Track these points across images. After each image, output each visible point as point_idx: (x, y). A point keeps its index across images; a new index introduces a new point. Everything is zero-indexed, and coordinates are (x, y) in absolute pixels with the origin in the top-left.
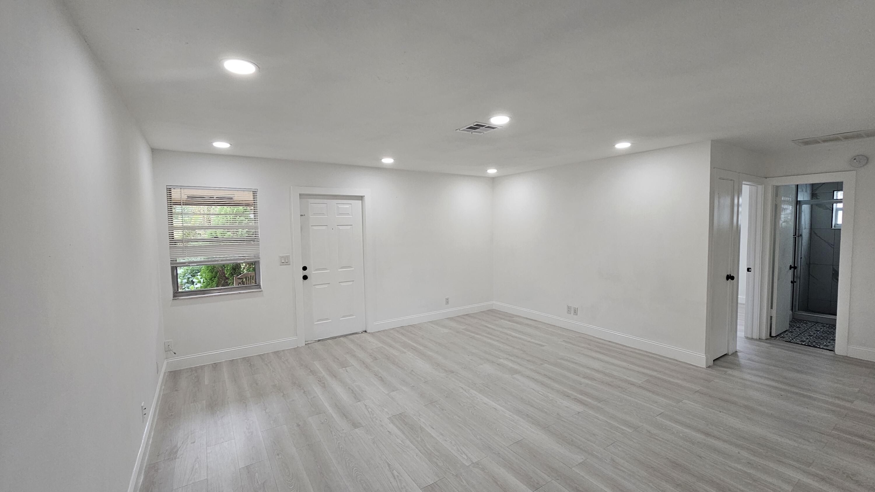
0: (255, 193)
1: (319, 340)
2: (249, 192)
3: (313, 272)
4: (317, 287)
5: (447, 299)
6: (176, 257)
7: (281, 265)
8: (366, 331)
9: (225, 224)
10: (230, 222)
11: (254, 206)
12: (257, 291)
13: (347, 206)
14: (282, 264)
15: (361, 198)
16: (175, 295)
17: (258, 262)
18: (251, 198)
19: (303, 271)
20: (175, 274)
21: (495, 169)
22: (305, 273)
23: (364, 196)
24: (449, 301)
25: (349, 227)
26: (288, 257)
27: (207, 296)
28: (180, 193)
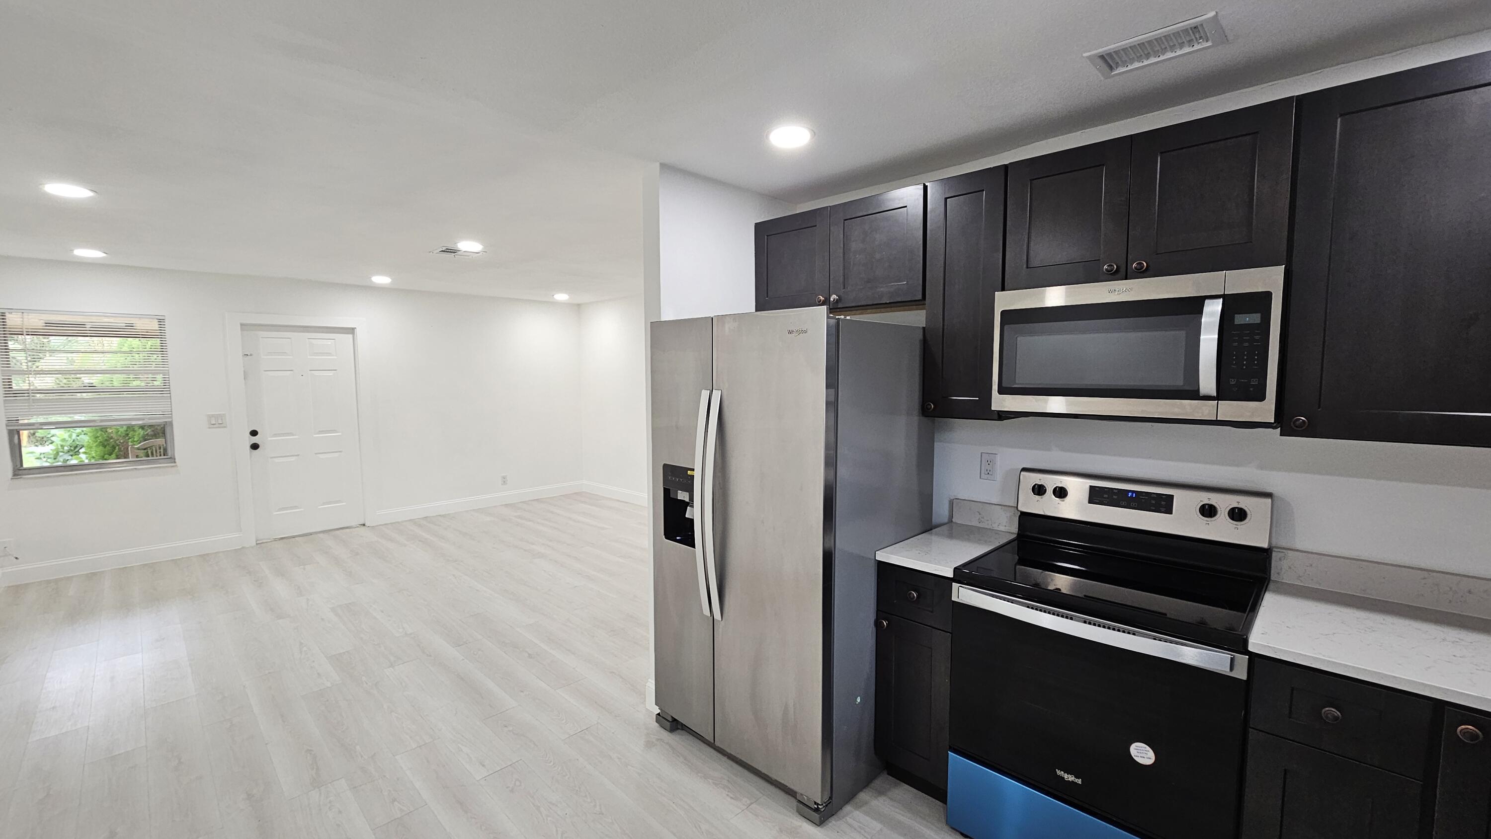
0: (161, 321)
1: (282, 538)
2: (151, 320)
3: (269, 439)
4: (277, 460)
5: (504, 478)
6: (18, 415)
7: (209, 428)
8: (364, 525)
9: (129, 367)
10: (139, 364)
11: (161, 338)
12: (166, 467)
13: (329, 342)
14: (212, 426)
15: (351, 331)
16: (16, 473)
17: (171, 423)
18: (156, 327)
19: (249, 437)
20: (16, 441)
21: (566, 293)
22: (255, 440)
23: (356, 328)
24: (507, 481)
25: (331, 373)
26: (221, 416)
27: (76, 474)
28: (21, 319)
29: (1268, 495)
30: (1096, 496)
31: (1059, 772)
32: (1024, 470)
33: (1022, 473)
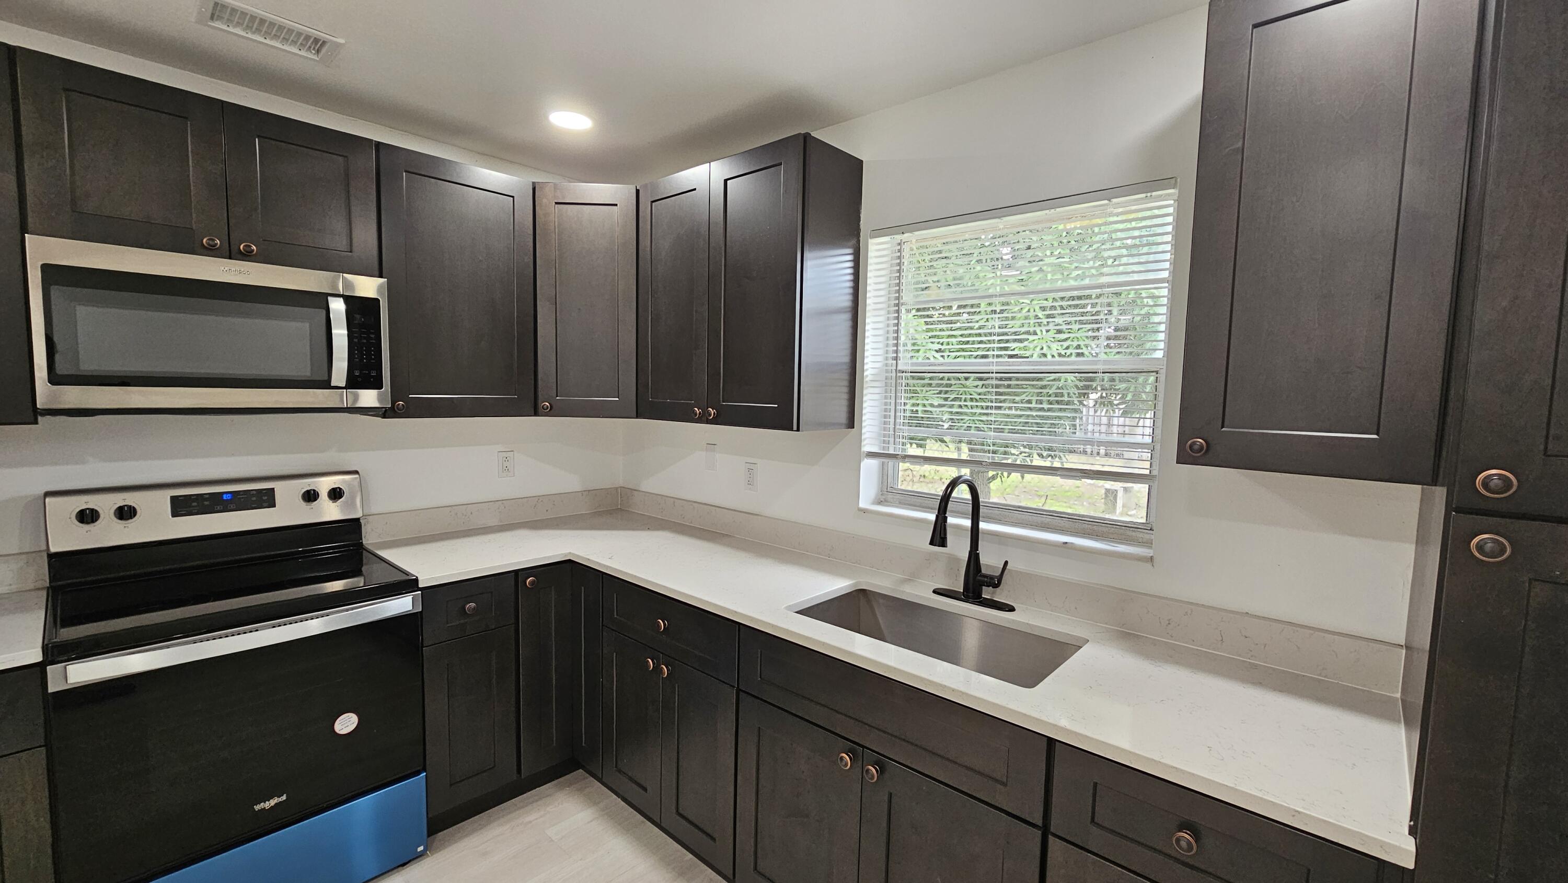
29: (356, 472)
30: (181, 507)
31: (257, 808)
32: (48, 494)
33: (47, 500)
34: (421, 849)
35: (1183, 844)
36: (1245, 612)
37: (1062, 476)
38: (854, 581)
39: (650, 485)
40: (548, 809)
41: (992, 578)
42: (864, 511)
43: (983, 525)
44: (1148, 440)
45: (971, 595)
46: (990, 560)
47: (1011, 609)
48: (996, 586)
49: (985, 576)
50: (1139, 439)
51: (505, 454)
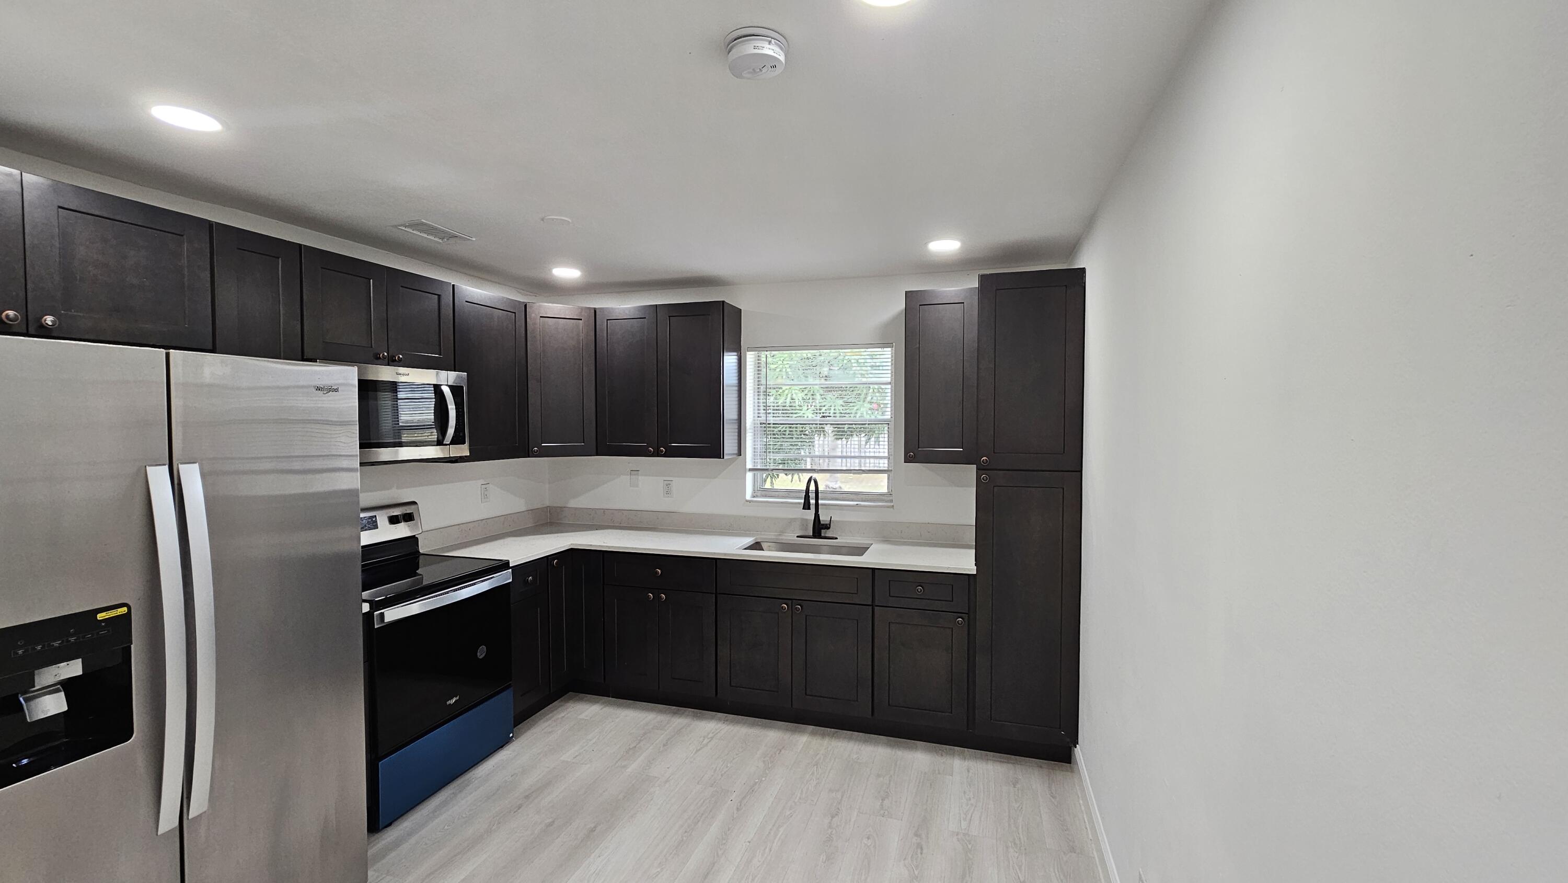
29: (415, 503)
31: (448, 703)
34: (511, 735)
35: (919, 590)
36: (927, 522)
37: (854, 473)
38: (754, 538)
39: (573, 504)
40: (568, 710)
41: (826, 525)
42: (750, 501)
43: (820, 502)
44: (886, 455)
45: (817, 534)
46: (824, 518)
47: (836, 538)
48: (829, 528)
49: (823, 525)
50: (881, 455)
51: (484, 486)
